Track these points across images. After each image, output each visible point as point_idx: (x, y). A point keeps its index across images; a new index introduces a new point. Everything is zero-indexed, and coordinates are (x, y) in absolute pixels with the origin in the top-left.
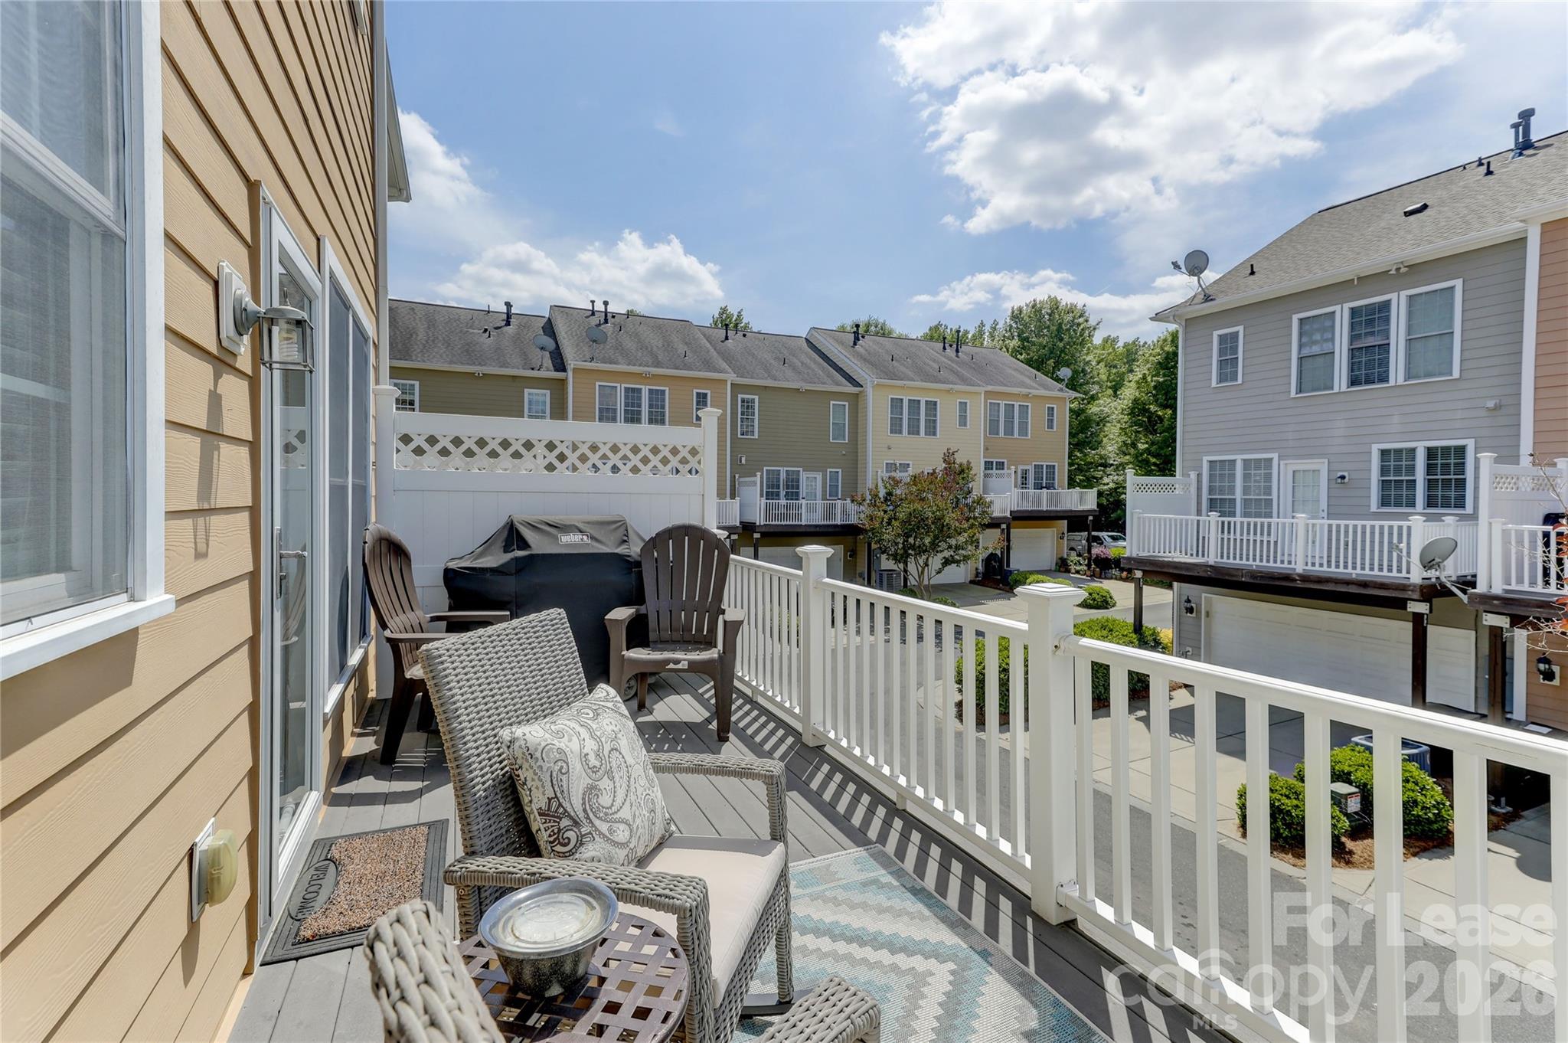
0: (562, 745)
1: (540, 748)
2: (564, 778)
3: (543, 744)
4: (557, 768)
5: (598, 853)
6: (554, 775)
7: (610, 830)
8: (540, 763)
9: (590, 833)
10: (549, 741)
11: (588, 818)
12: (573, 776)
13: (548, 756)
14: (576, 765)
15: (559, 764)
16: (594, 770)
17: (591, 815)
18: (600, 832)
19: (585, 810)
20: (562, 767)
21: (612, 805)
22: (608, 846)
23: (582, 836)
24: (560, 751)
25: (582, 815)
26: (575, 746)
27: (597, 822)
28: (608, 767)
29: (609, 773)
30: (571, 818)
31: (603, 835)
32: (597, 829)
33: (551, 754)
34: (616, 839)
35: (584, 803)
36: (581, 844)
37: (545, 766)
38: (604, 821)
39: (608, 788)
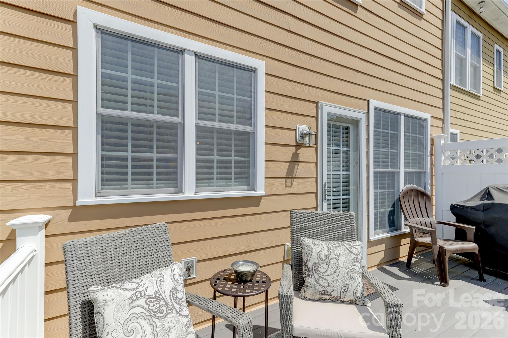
0: (314, 248)
1: (307, 245)
2: (309, 256)
3: (308, 244)
4: (308, 252)
5: (311, 282)
6: (307, 254)
7: (318, 279)
8: (305, 249)
9: (311, 275)
10: (310, 245)
11: (312, 271)
12: (312, 257)
13: (308, 248)
14: (315, 255)
15: (310, 252)
16: (321, 260)
17: (314, 271)
18: (314, 277)
19: (312, 268)
20: (310, 253)
21: (324, 273)
22: (315, 282)
23: (309, 274)
24: (312, 248)
25: (311, 269)
26: (318, 250)
27: (315, 274)
28: (329, 261)
29: (328, 264)
30: (308, 268)
31: (315, 278)
32: (314, 275)
33: (309, 248)
34: (319, 282)
35: (313, 266)
36: (308, 277)
37: (306, 250)
38: (318, 275)
39: (324, 267)
